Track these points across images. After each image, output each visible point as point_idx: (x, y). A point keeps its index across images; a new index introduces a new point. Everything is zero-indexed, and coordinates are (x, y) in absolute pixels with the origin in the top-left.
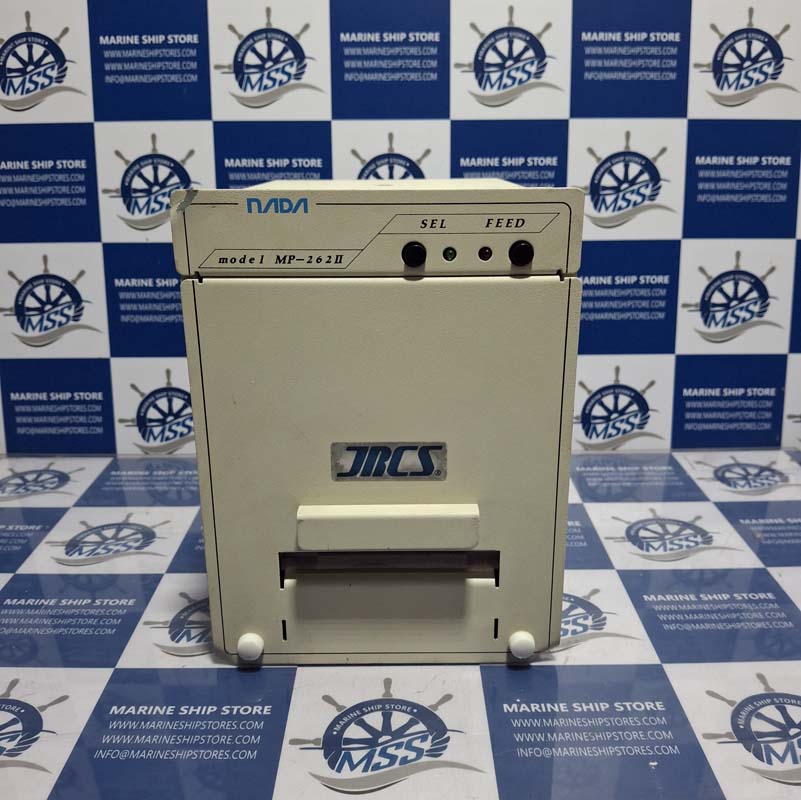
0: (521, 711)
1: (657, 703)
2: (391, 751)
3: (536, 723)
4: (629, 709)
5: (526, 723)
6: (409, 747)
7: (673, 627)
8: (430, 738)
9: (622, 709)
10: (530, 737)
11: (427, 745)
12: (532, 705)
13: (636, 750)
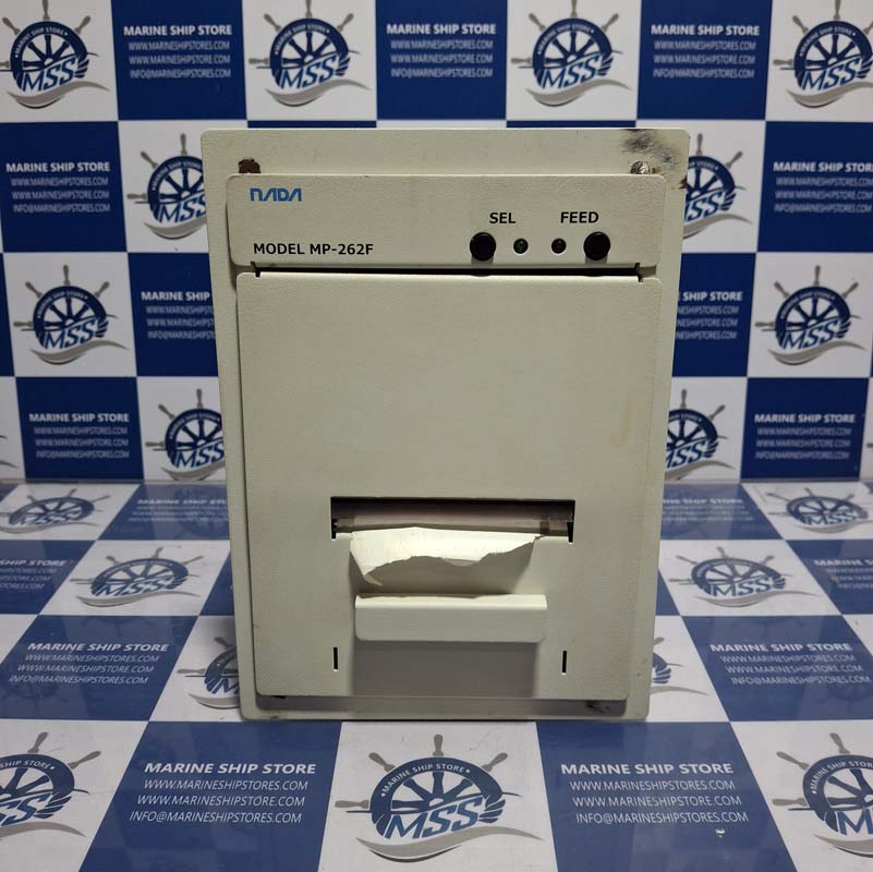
0: (580, 772)
1: (725, 765)
2: (442, 815)
3: (597, 786)
4: (695, 771)
5: (586, 786)
6: (462, 811)
7: (741, 681)
8: (484, 801)
9: (688, 771)
10: (590, 802)
11: (480, 810)
12: (592, 766)
13: (702, 817)
